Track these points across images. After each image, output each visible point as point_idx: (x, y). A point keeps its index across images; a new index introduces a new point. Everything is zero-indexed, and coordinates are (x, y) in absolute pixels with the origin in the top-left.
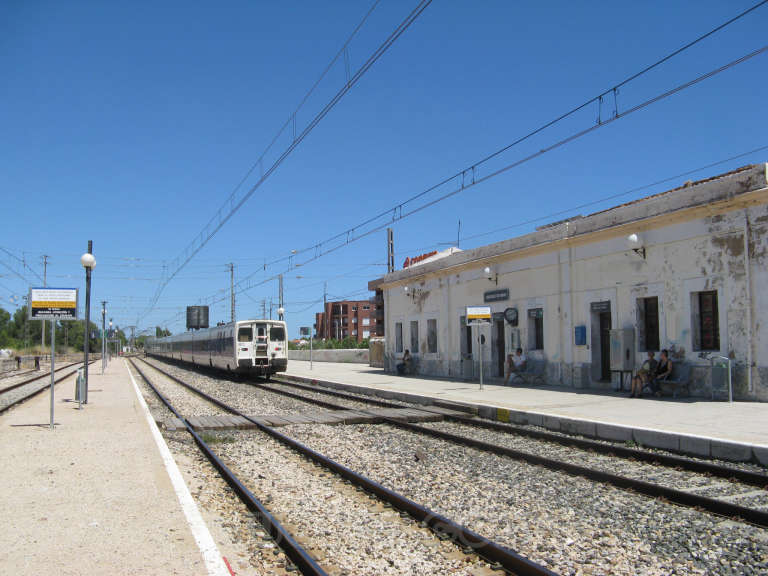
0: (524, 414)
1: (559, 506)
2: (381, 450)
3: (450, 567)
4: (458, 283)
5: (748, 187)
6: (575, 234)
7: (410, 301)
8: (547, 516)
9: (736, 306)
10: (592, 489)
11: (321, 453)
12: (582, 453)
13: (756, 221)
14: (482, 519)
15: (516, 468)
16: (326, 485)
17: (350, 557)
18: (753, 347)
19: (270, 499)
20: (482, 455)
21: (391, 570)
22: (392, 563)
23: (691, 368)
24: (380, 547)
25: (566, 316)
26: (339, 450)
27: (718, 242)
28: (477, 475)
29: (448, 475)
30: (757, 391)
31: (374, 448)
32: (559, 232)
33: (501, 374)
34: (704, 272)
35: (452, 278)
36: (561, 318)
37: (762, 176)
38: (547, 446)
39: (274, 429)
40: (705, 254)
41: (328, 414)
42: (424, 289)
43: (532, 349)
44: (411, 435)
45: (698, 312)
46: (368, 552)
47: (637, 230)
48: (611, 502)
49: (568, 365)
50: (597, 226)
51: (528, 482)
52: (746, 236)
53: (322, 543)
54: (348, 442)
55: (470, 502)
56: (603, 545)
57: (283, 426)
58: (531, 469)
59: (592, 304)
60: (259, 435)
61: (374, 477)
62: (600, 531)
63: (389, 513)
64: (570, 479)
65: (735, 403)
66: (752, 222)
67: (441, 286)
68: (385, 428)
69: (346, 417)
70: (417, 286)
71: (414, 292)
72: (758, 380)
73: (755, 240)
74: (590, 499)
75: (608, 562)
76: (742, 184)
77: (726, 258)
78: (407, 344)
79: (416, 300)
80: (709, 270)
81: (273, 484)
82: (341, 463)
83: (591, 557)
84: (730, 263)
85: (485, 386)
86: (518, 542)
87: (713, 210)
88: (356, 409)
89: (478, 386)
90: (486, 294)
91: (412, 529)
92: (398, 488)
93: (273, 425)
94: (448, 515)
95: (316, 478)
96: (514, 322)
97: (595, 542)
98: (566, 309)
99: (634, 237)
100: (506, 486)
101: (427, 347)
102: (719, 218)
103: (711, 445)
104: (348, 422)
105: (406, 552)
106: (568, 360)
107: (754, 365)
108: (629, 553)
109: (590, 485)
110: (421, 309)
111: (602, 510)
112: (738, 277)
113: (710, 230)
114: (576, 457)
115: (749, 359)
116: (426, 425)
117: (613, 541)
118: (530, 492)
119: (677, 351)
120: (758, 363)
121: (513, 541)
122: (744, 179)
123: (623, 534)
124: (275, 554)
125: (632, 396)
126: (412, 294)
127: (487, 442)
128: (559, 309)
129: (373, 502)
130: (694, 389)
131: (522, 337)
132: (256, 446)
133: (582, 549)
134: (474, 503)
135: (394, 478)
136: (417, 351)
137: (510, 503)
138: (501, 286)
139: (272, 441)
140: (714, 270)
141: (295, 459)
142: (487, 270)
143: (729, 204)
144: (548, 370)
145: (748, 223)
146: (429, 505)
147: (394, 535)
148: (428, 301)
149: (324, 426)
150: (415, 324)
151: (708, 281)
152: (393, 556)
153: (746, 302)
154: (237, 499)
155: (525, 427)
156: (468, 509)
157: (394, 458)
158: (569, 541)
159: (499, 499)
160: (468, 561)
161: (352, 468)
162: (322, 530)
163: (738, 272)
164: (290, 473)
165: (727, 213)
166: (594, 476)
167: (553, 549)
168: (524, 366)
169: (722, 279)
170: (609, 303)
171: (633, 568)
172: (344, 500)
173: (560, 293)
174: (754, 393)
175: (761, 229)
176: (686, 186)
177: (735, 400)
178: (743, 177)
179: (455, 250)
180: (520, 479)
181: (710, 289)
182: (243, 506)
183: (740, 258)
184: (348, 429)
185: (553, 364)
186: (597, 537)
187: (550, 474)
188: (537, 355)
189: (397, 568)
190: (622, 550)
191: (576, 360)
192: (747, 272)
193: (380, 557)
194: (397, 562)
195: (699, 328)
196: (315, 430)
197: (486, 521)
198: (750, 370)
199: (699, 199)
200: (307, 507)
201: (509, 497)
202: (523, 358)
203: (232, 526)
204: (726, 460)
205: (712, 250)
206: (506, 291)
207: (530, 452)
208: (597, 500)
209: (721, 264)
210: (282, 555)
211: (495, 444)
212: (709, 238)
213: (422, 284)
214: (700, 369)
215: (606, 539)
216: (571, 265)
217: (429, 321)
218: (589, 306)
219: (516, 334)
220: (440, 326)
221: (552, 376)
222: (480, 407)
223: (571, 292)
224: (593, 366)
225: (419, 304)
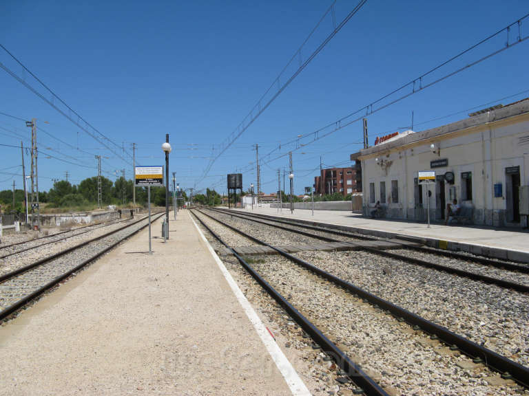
0: (457, 244)
1: (478, 302)
2: (361, 267)
3: (405, 337)
4: (413, 155)
6: (494, 119)
7: (379, 167)
8: (469, 308)
10: (501, 293)
11: (322, 269)
12: (497, 270)
14: (426, 309)
15: (450, 279)
16: (326, 289)
17: (342, 331)
19: (290, 297)
20: (428, 270)
21: (367, 338)
22: (368, 335)
24: (361, 325)
25: (488, 177)
26: (333, 267)
28: (424, 283)
29: (405, 282)
31: (356, 266)
32: (483, 119)
33: (443, 217)
35: (408, 151)
36: (484, 178)
38: (472, 265)
39: (290, 255)
41: (325, 245)
42: (389, 160)
43: (463, 200)
44: (380, 258)
46: (353, 328)
48: (513, 301)
49: (489, 211)
50: (510, 114)
51: (457, 288)
53: (325, 323)
54: (339, 262)
55: (419, 299)
56: (505, 327)
57: (295, 252)
58: (460, 279)
59: (507, 169)
60: (281, 258)
61: (356, 284)
62: (504, 319)
63: (366, 306)
64: (486, 286)
67: (400, 157)
68: (364, 254)
69: (337, 247)
70: (384, 157)
74: (499, 299)
75: (507, 336)
78: (378, 197)
79: (384, 167)
81: (292, 288)
82: (335, 275)
83: (496, 334)
85: (431, 226)
86: (448, 323)
88: (344, 241)
89: (427, 225)
90: (432, 163)
91: (381, 315)
92: (373, 291)
93: (290, 252)
94: (404, 307)
95: (318, 285)
96: (452, 182)
97: (500, 325)
98: (488, 172)
100: (443, 290)
101: (391, 199)
104: (339, 249)
105: (377, 329)
106: (489, 207)
108: (522, 332)
109: (500, 290)
110: (387, 174)
111: (507, 305)
114: (492, 273)
116: (391, 251)
117: (512, 324)
118: (458, 294)
121: (445, 323)
123: (519, 321)
124: (296, 328)
126: (381, 163)
127: (432, 262)
128: (483, 173)
129: (356, 299)
131: (457, 191)
132: (279, 265)
133: (490, 329)
134: (421, 300)
135: (369, 284)
136: (385, 202)
137: (445, 300)
138: (442, 156)
139: (289, 262)
141: (305, 273)
142: (433, 146)
144: (475, 214)
146: (392, 301)
147: (369, 319)
148: (392, 168)
149: (322, 252)
150: (383, 184)
152: (369, 331)
154: (269, 297)
155: (458, 253)
156: (417, 303)
157: (370, 272)
158: (482, 323)
159: (437, 298)
160: (416, 334)
161: (343, 278)
162: (324, 315)
164: (302, 282)
166: (502, 284)
167: (471, 328)
168: (459, 211)
170: (518, 167)
171: (524, 341)
172: (338, 298)
173: (484, 161)
179: (411, 132)
180: (452, 285)
182: (274, 301)
184: (339, 254)
185: (479, 211)
186: (501, 321)
187: (473, 283)
188: (468, 204)
189: (371, 337)
190: (518, 330)
191: (495, 207)
193: (361, 331)
194: (372, 334)
196: (317, 255)
197: (428, 310)
200: (314, 302)
201: (445, 297)
202: (458, 206)
203: (269, 312)
206: (446, 160)
207: (460, 269)
208: (504, 299)
210: (300, 329)
211: (437, 263)
213: (388, 156)
215: (507, 323)
216: (491, 142)
217: (393, 181)
218: (504, 170)
219: (453, 189)
220: (400, 185)
221: (478, 218)
222: (427, 239)
223: (491, 160)
224: (507, 212)
225: (386, 169)
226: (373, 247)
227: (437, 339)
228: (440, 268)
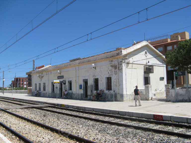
0: (68, 105)
1: (78, 125)
2: (35, 114)
3: (57, 138)
4: (51, 74)
5: (118, 54)
6: (80, 63)
7: (39, 78)
8: (76, 127)
9: (115, 80)
10: (85, 121)
11: (20, 115)
12: (82, 114)
13: (120, 62)
14: (62, 128)
15: (68, 117)
16: (24, 123)
17: (34, 138)
18: (119, 90)
19: (10, 127)
20: (59, 115)
21: (43, 139)
22: (43, 138)
23: (106, 94)
24: (40, 135)
26: (25, 115)
27: (112, 66)
28: (59, 119)
29: (53, 119)
30: (120, 99)
31: (33, 114)
32: (76, 63)
33: (62, 96)
34: (109, 73)
35: (50, 73)
36: (76, 83)
37: (121, 52)
38: (74, 112)
39: (7, 110)
40: (109, 69)
41: (20, 107)
42: (42, 75)
43: (69, 90)
44: (41, 111)
45: (107, 82)
46: (37, 136)
47: (94, 63)
48: (89, 123)
49: (78, 94)
50: (85, 62)
51: (71, 120)
52: (118, 65)
53: (26, 135)
54: (26, 113)
55: (59, 125)
56: (89, 132)
57: (9, 109)
58: (71, 117)
60: (3, 112)
61: (35, 120)
62: (88, 129)
63: (40, 128)
64: (80, 119)
65: (115, 102)
66: (119, 62)
67: (47, 75)
68: (35, 109)
70: (41, 74)
71: (40, 76)
72: (120, 97)
73: (120, 66)
74: (85, 123)
75: (90, 135)
76: (117, 54)
77: (113, 70)
78: (38, 89)
80: (110, 72)
81: (10, 123)
82: (26, 117)
83: (87, 134)
84: (114, 71)
85: (58, 99)
86: (71, 132)
87: (111, 59)
88: (27, 105)
89: (56, 99)
90: (58, 77)
91: (47, 131)
92: (42, 122)
93: (6, 109)
94: (55, 127)
95: (21, 121)
96: (65, 84)
97: (87, 131)
98: (77, 81)
99: (93, 64)
100: (66, 121)
101: (43, 90)
102: (112, 61)
103: (110, 111)
104: (25, 108)
105: (46, 136)
106: (78, 93)
107: (119, 93)
108: (94, 133)
109: (85, 120)
111: (88, 125)
112: (116, 74)
113: (110, 64)
114: (81, 114)
115: (118, 92)
116: (44, 108)
117: (91, 131)
118: (71, 122)
119: (103, 90)
120: (120, 93)
121: (70, 132)
122: (117, 53)
123: (93, 129)
124: (16, 138)
125: (92, 101)
126: (39, 76)
127: (60, 112)
129: (36, 126)
130: (106, 99)
131: (67, 87)
132: (3, 115)
133: (84, 133)
134: (60, 125)
135: (40, 120)
136: (40, 91)
137: (68, 124)
138: (62, 75)
139: (7, 113)
140: (111, 72)
141: (14, 117)
142: (58, 71)
143: (114, 58)
144: (73, 95)
145: (118, 62)
146: (49, 126)
147: (43, 133)
148: (44, 78)
149: (19, 109)
150: (40, 84)
151: (109, 75)
152: (43, 137)
153: (117, 80)
154: (2, 127)
155: (68, 108)
156: (59, 126)
157: (39, 116)
158: (82, 131)
159: (65, 124)
160: (60, 137)
161: (30, 118)
162: (25, 133)
163: (116, 73)
164: (14, 121)
165: (114, 60)
166: (85, 118)
167: (79, 133)
168: (67, 94)
169: (112, 74)
170: (87, 79)
171: (95, 136)
172: (29, 126)
173: (76, 77)
174: (119, 100)
175: (121, 64)
176: (105, 53)
177: (115, 101)
178: (117, 52)
179: (50, 66)
180: (69, 119)
181: (110, 77)
182: (4, 129)
183: (116, 70)
184: (26, 110)
185: (74, 94)
186: (87, 130)
187: (75, 118)
188: (70, 91)
189: (45, 139)
190: (93, 132)
191: (80, 93)
192: (118, 73)
193: (40, 137)
194: (45, 138)
195: (107, 86)
196: (17, 110)
197: (63, 128)
198: (118, 95)
199: (108, 57)
200: (20, 128)
201: (67, 123)
202: (67, 92)
203: (3, 133)
204: (113, 114)
205: (110, 68)
206: (63, 76)
207: (70, 114)
208: (86, 123)
209: (112, 71)
210: (18, 138)
211: (62, 112)
212: (110, 65)
213: (42, 74)
214: (107, 95)
215: (89, 130)
216: (78, 71)
217: (43, 83)
218: (83, 80)
219: (65, 86)
220: (46, 85)
221: (74, 96)
222: (57, 104)
223: (79, 77)
224: (83, 94)
225: (41, 79)
226: (38, 107)
227: (68, 138)
228: (64, 114)
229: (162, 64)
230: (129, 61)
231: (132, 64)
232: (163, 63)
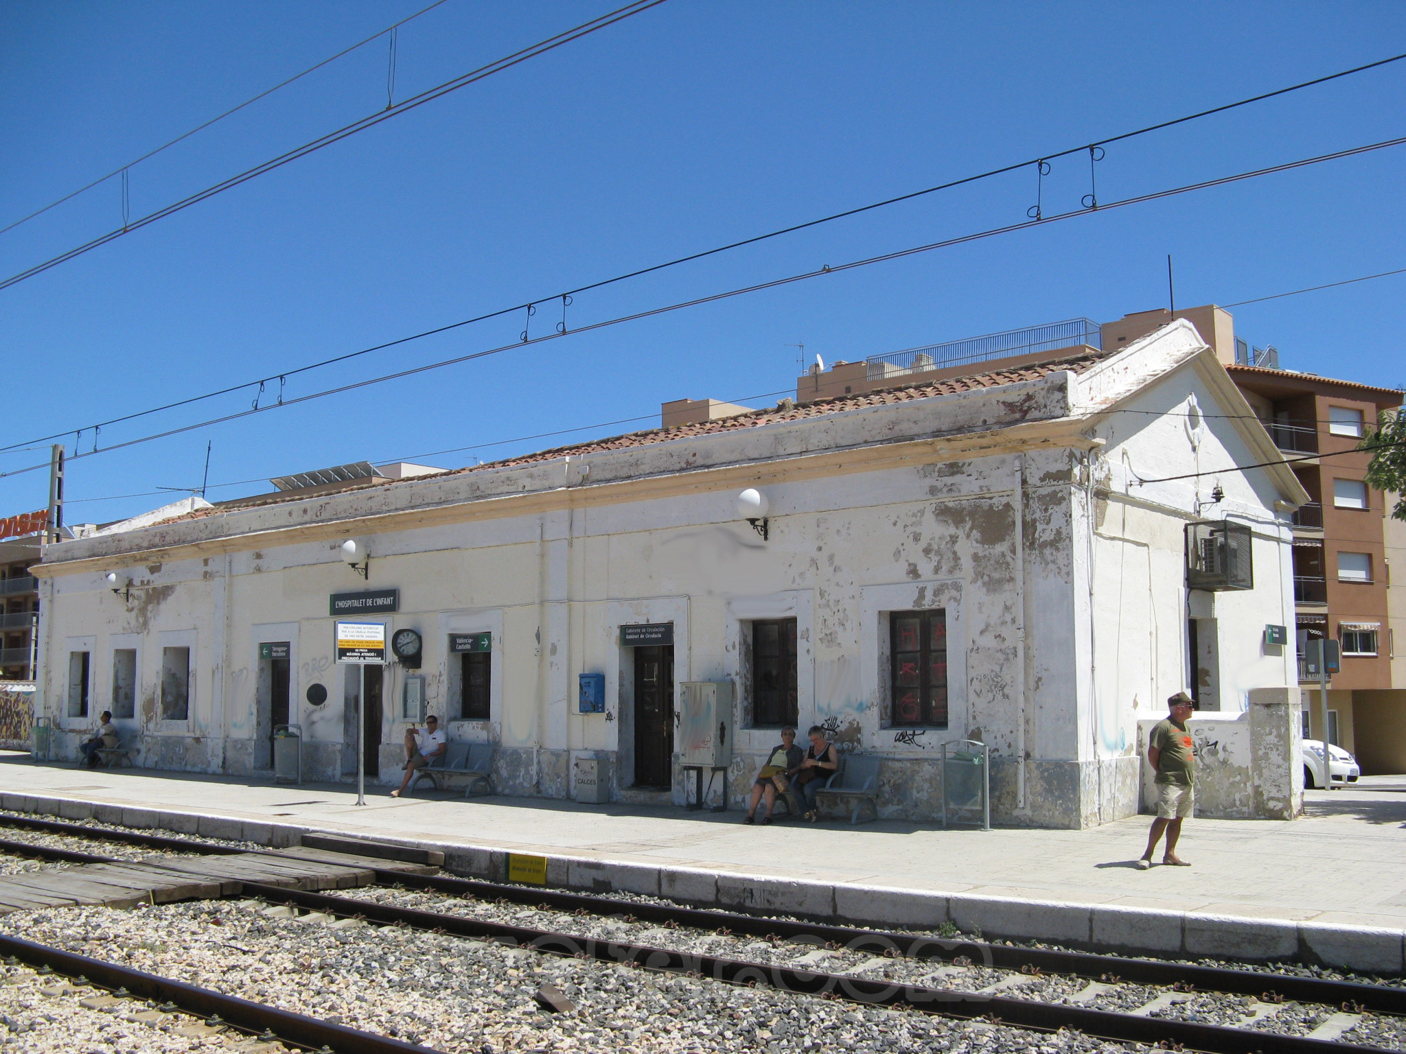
4: (258, 570)
5: (1026, 412)
6: (585, 480)
7: (118, 606)
9: (988, 641)
13: (1042, 480)
18: (1027, 722)
23: (880, 761)
25: (554, 650)
27: (945, 513)
30: (1034, 807)
32: (545, 475)
34: (914, 572)
35: (243, 560)
36: (540, 653)
37: (1058, 395)
40: (917, 538)
42: (159, 581)
43: (454, 719)
45: (887, 652)
47: (756, 480)
49: (556, 754)
50: (646, 468)
52: (1017, 504)
59: (624, 629)
65: (996, 831)
66: (1033, 480)
67: (206, 575)
70: (140, 572)
71: (130, 584)
72: (1040, 786)
73: (1038, 515)
76: (1010, 406)
77: (967, 547)
78: (101, 695)
79: (134, 603)
80: (925, 568)
84: (976, 557)
87: (945, 451)
90: (335, 598)
96: (413, 661)
98: (554, 634)
99: (752, 495)
101: (159, 707)
102: (954, 468)
103: (1183, 930)
106: (556, 741)
107: (1028, 756)
110: (145, 624)
112: (993, 586)
113: (933, 491)
115: (1021, 745)
119: (843, 727)
120: (1036, 754)
122: (1015, 397)
126: (126, 591)
128: (538, 636)
130: (885, 804)
131: (431, 692)
136: (131, 716)
138: (379, 579)
140: (937, 570)
142: (351, 545)
143: (984, 442)
144: (502, 764)
145: (1024, 482)
148: (168, 607)
150: (128, 659)
151: (922, 592)
153: (1013, 637)
163: (996, 575)
165: (974, 459)
169: (958, 587)
170: (668, 628)
173: (542, 603)
174: (1028, 812)
175: (1055, 493)
177: (996, 825)
178: (1010, 389)
181: (927, 604)
183: (1001, 548)
185: (515, 752)
188: (472, 731)
191: (577, 743)
192: (1019, 576)
195: (889, 683)
198: (1021, 767)
199: (906, 428)
205: (934, 529)
206: (393, 593)
209: (956, 558)
212: (930, 509)
213: (153, 570)
214: (897, 765)
216: (571, 545)
218: (617, 632)
219: (415, 686)
220: (200, 665)
221: (513, 776)
223: (570, 600)
224: (620, 757)
225: (143, 611)
226: (278, 883)
229: (1270, 516)
230: (1108, 478)
231: (1126, 499)
232: (1276, 510)
